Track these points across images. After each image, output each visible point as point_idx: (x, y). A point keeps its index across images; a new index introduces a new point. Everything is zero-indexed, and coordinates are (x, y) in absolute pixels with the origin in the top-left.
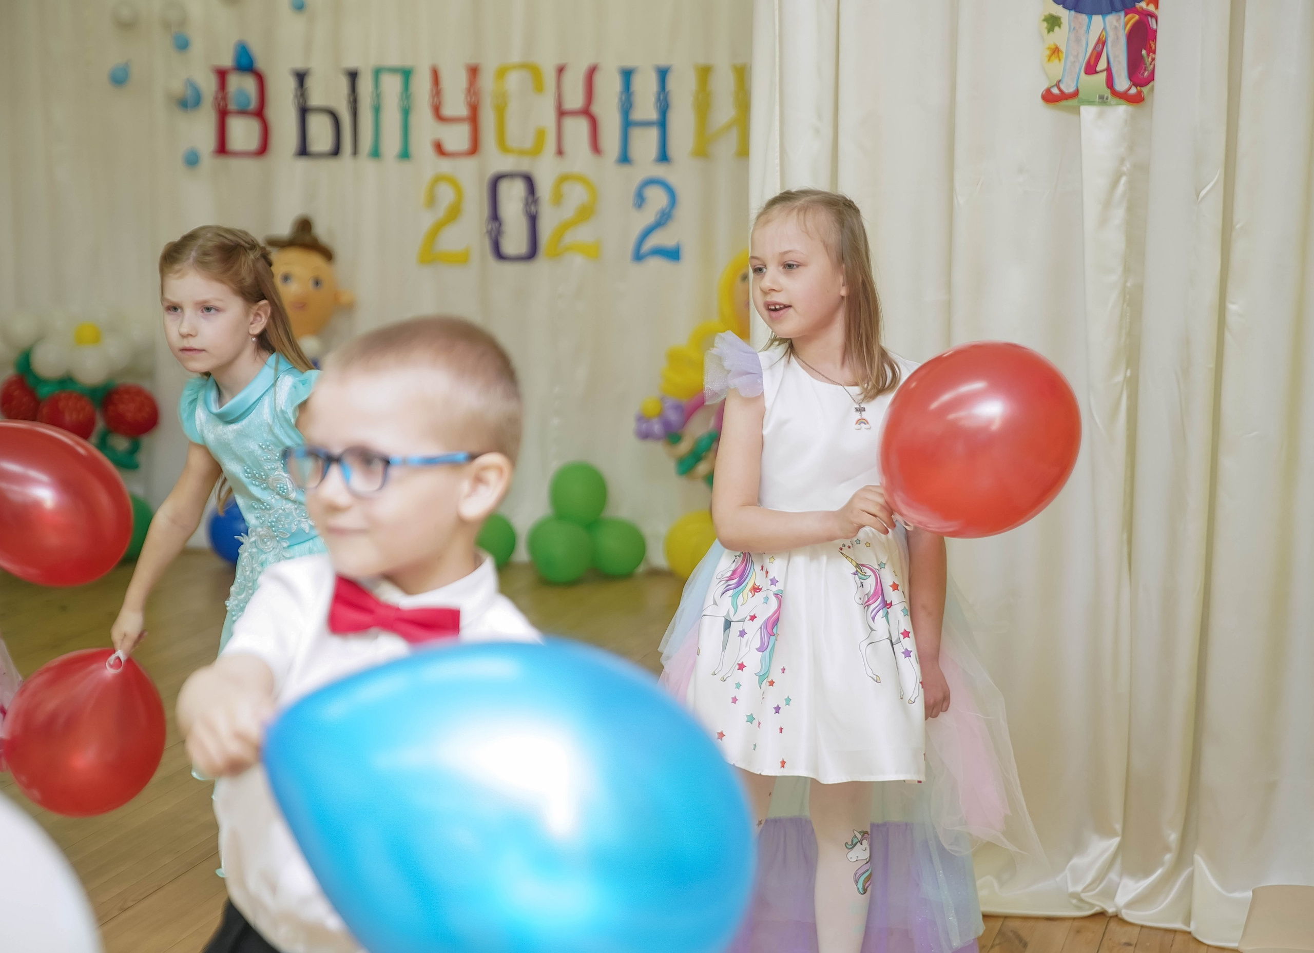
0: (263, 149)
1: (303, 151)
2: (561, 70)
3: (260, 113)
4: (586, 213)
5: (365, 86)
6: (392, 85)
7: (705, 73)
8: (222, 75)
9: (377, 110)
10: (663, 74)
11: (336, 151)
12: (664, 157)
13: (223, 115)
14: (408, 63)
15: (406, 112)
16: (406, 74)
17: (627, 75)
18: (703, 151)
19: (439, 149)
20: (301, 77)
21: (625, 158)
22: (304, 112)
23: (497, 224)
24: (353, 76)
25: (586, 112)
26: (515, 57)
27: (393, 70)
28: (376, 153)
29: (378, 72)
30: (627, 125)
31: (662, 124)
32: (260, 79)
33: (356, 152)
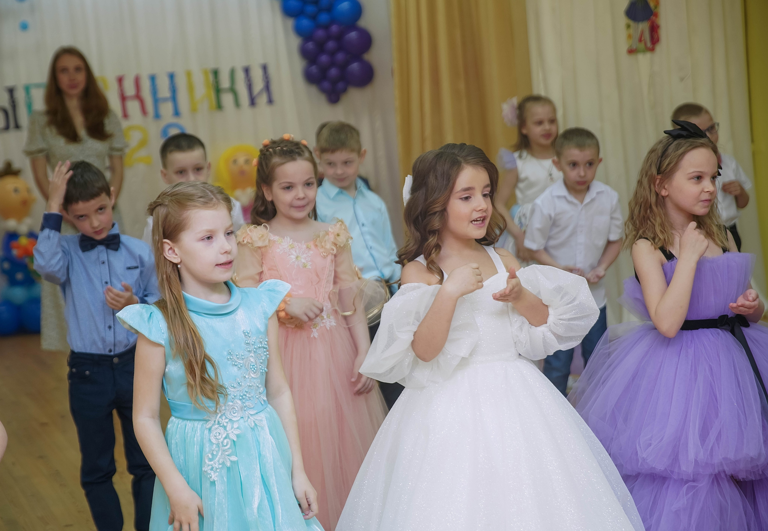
2: (120, 80)
4: (143, 143)
5: (20, 95)
6: (38, 94)
7: (189, 74)
10: (172, 77)
11: (6, 128)
12: (177, 113)
17: (153, 78)
18: (194, 110)
21: (157, 116)
24: (11, 91)
25: (138, 97)
27: (37, 86)
29: (27, 89)
30: (156, 101)
31: (174, 98)
33: (17, 127)
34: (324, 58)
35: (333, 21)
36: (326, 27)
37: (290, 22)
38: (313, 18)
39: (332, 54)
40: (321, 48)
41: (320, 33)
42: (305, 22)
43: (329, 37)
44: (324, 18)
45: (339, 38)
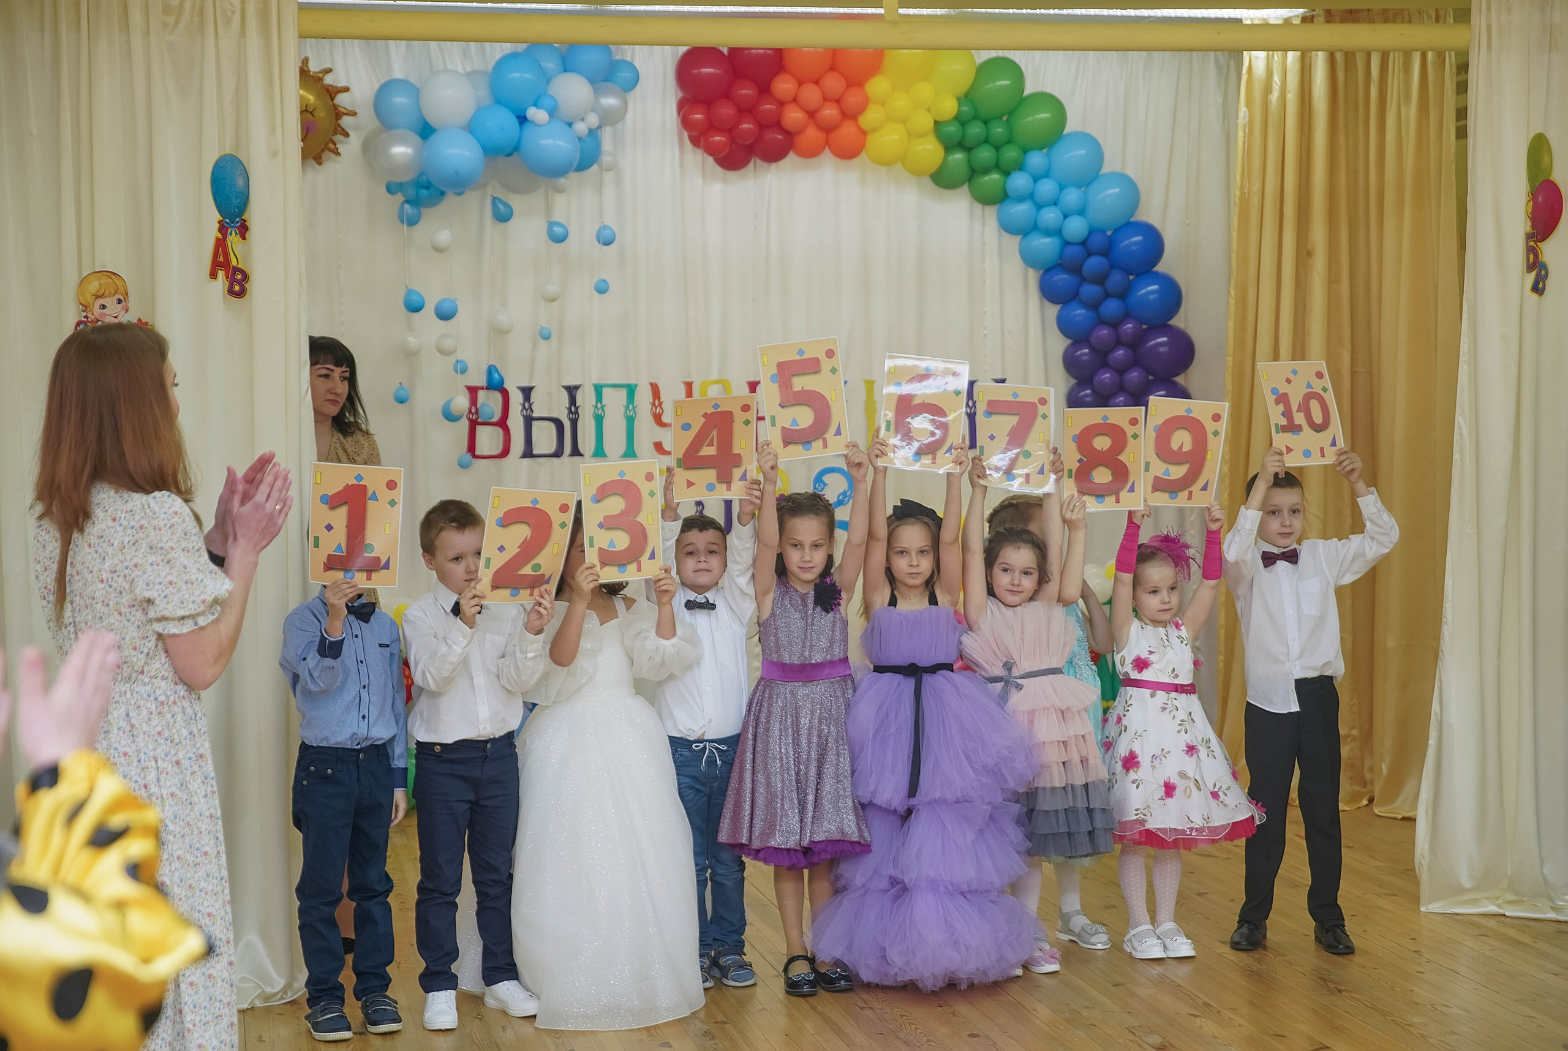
0: (505, 452)
1: (528, 453)
2: (753, 386)
3: (502, 423)
5: (586, 400)
6: (614, 400)
7: (869, 386)
8: (473, 391)
9: (599, 420)
11: (558, 454)
13: (473, 424)
14: (633, 382)
15: (630, 421)
16: (631, 390)
19: (659, 447)
20: (527, 392)
22: (529, 421)
23: (701, 507)
24: (572, 390)
26: (715, 376)
27: (614, 386)
28: (599, 453)
29: (598, 389)
32: (505, 394)
33: (576, 452)
34: (1106, 376)
35: (1127, 316)
36: (1115, 325)
37: (1053, 310)
38: (1094, 306)
39: (1121, 371)
40: (1102, 358)
41: (1104, 332)
42: (1079, 313)
43: (1118, 343)
44: (1111, 307)
45: (1136, 344)
